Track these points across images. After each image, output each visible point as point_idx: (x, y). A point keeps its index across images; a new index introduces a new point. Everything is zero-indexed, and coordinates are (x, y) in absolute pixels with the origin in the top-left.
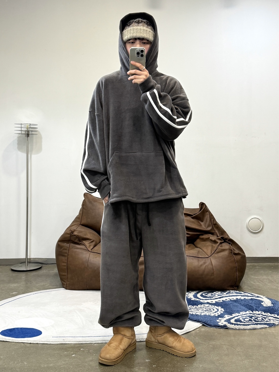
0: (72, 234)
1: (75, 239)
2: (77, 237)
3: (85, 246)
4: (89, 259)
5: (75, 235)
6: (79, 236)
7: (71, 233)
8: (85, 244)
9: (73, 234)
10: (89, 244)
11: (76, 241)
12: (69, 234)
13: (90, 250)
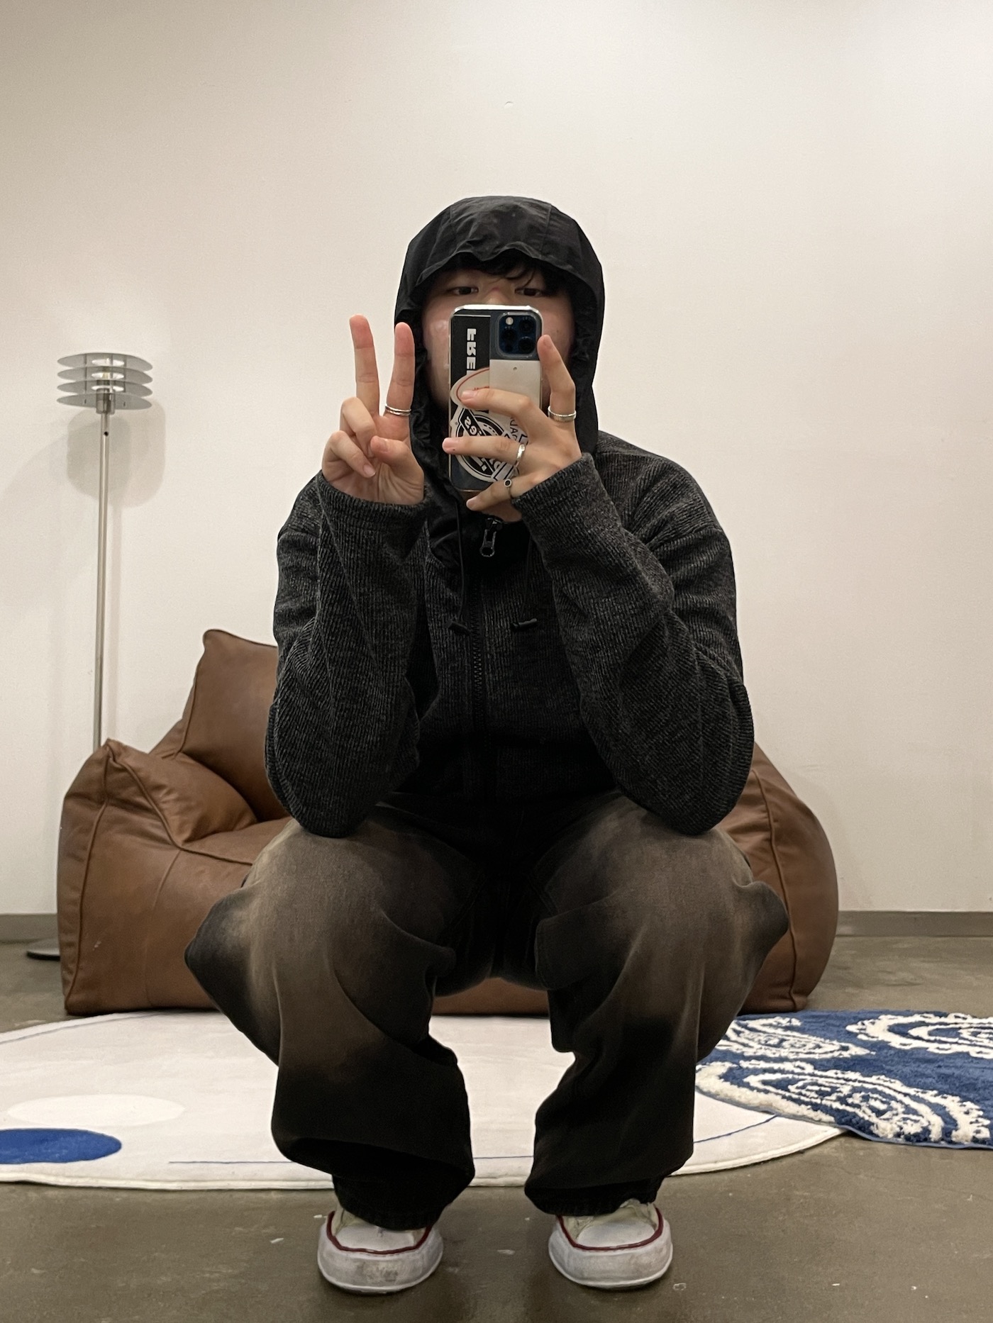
0: (111, 759)
1: (124, 787)
2: (133, 778)
3: (159, 823)
4: (170, 879)
5: (124, 770)
6: (139, 770)
7: (108, 757)
8: (166, 813)
9: (114, 760)
10: (177, 817)
11: (129, 793)
12: (99, 762)
13: (179, 840)
